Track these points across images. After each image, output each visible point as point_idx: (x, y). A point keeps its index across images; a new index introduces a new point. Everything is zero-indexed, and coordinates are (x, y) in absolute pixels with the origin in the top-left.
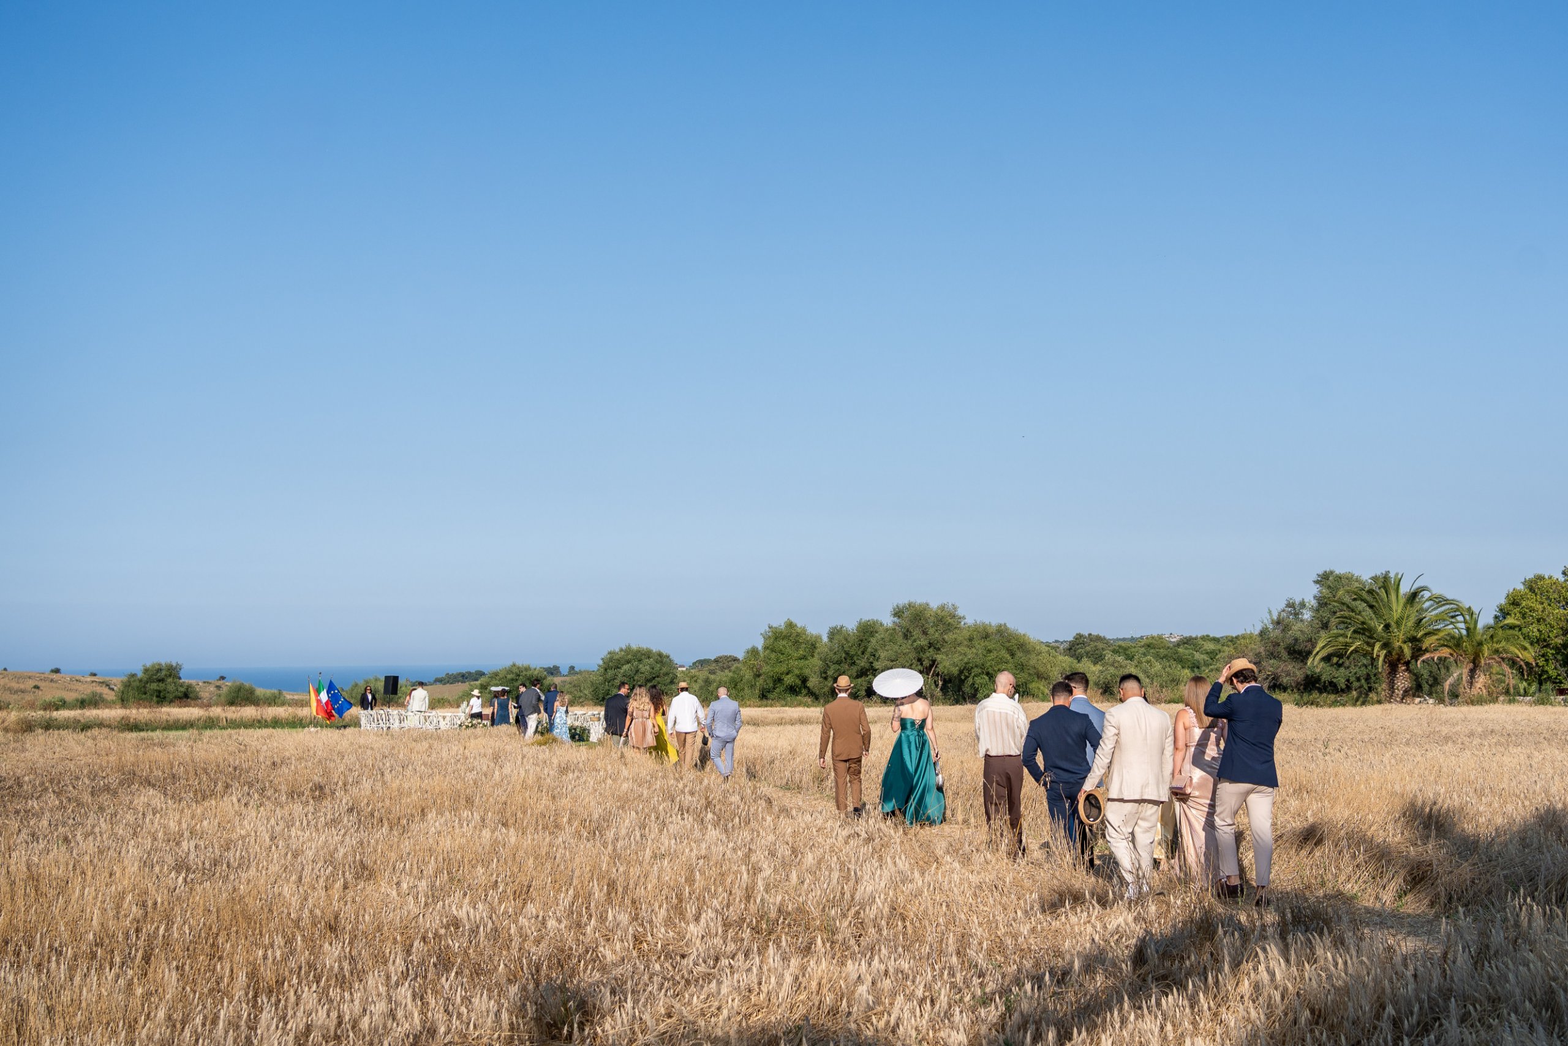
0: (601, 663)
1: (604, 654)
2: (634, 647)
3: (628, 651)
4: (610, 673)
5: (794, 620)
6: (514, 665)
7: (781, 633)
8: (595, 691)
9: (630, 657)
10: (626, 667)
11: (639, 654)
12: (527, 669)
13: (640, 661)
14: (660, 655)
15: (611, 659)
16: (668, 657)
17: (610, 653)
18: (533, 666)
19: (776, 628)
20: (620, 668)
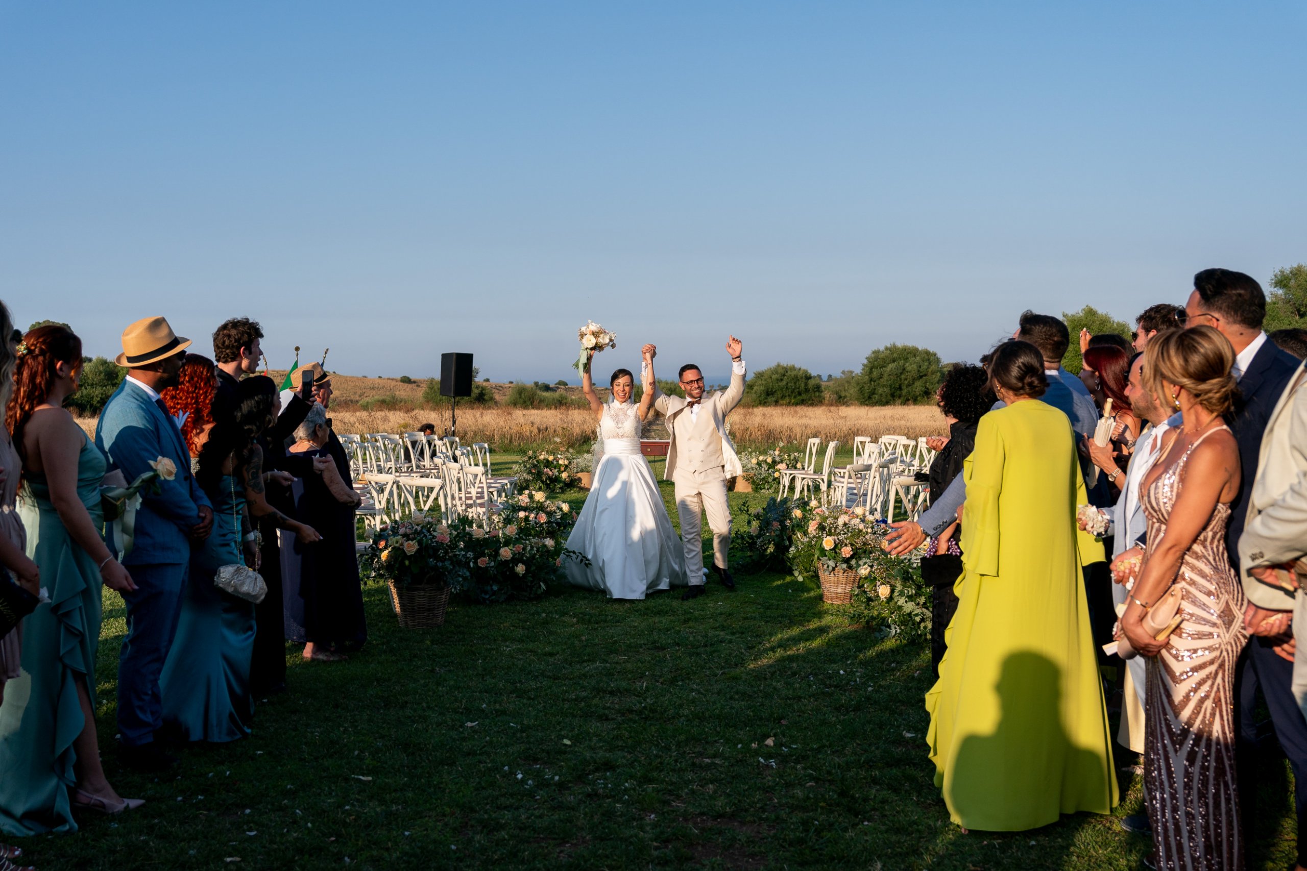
0: (865, 362)
1: (868, 353)
2: (900, 344)
3: (892, 350)
4: (875, 374)
5: (1094, 307)
6: (779, 365)
7: (1080, 320)
8: (861, 390)
9: (895, 355)
10: (892, 366)
11: (905, 353)
12: (793, 368)
13: (906, 359)
14: (927, 353)
15: (876, 359)
16: (935, 355)
17: (874, 352)
18: (797, 366)
19: (1073, 316)
20: (885, 367)
